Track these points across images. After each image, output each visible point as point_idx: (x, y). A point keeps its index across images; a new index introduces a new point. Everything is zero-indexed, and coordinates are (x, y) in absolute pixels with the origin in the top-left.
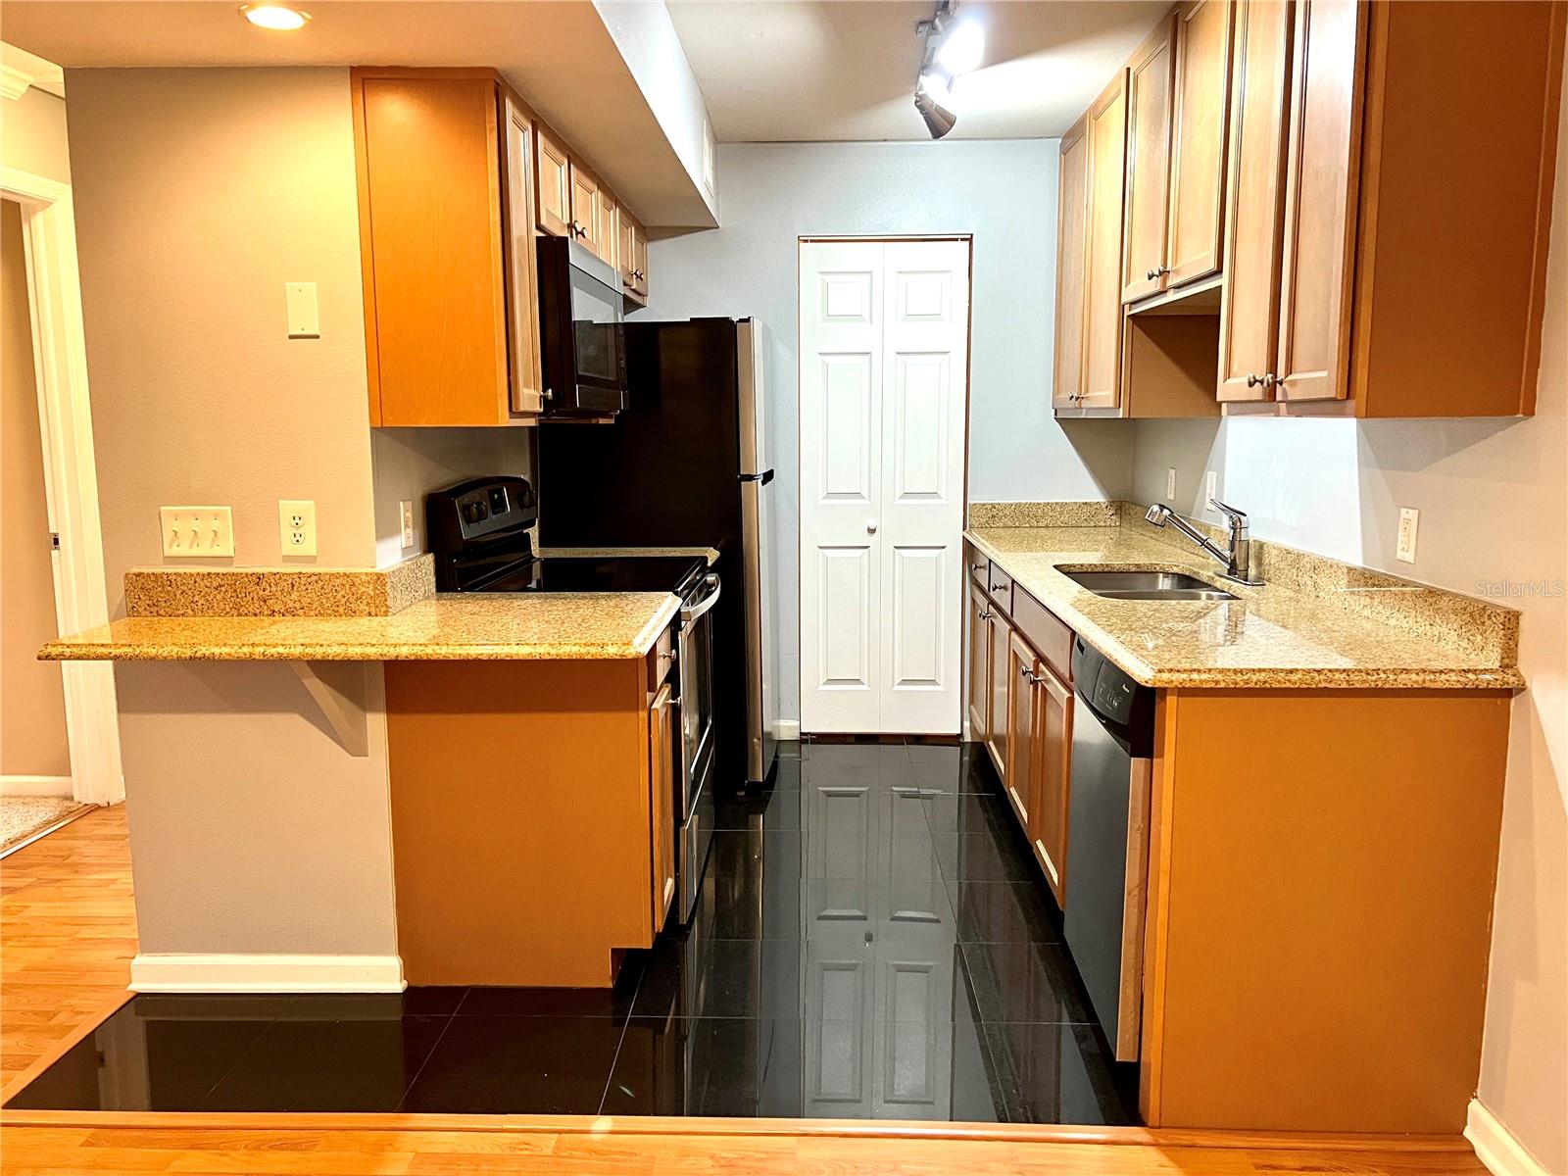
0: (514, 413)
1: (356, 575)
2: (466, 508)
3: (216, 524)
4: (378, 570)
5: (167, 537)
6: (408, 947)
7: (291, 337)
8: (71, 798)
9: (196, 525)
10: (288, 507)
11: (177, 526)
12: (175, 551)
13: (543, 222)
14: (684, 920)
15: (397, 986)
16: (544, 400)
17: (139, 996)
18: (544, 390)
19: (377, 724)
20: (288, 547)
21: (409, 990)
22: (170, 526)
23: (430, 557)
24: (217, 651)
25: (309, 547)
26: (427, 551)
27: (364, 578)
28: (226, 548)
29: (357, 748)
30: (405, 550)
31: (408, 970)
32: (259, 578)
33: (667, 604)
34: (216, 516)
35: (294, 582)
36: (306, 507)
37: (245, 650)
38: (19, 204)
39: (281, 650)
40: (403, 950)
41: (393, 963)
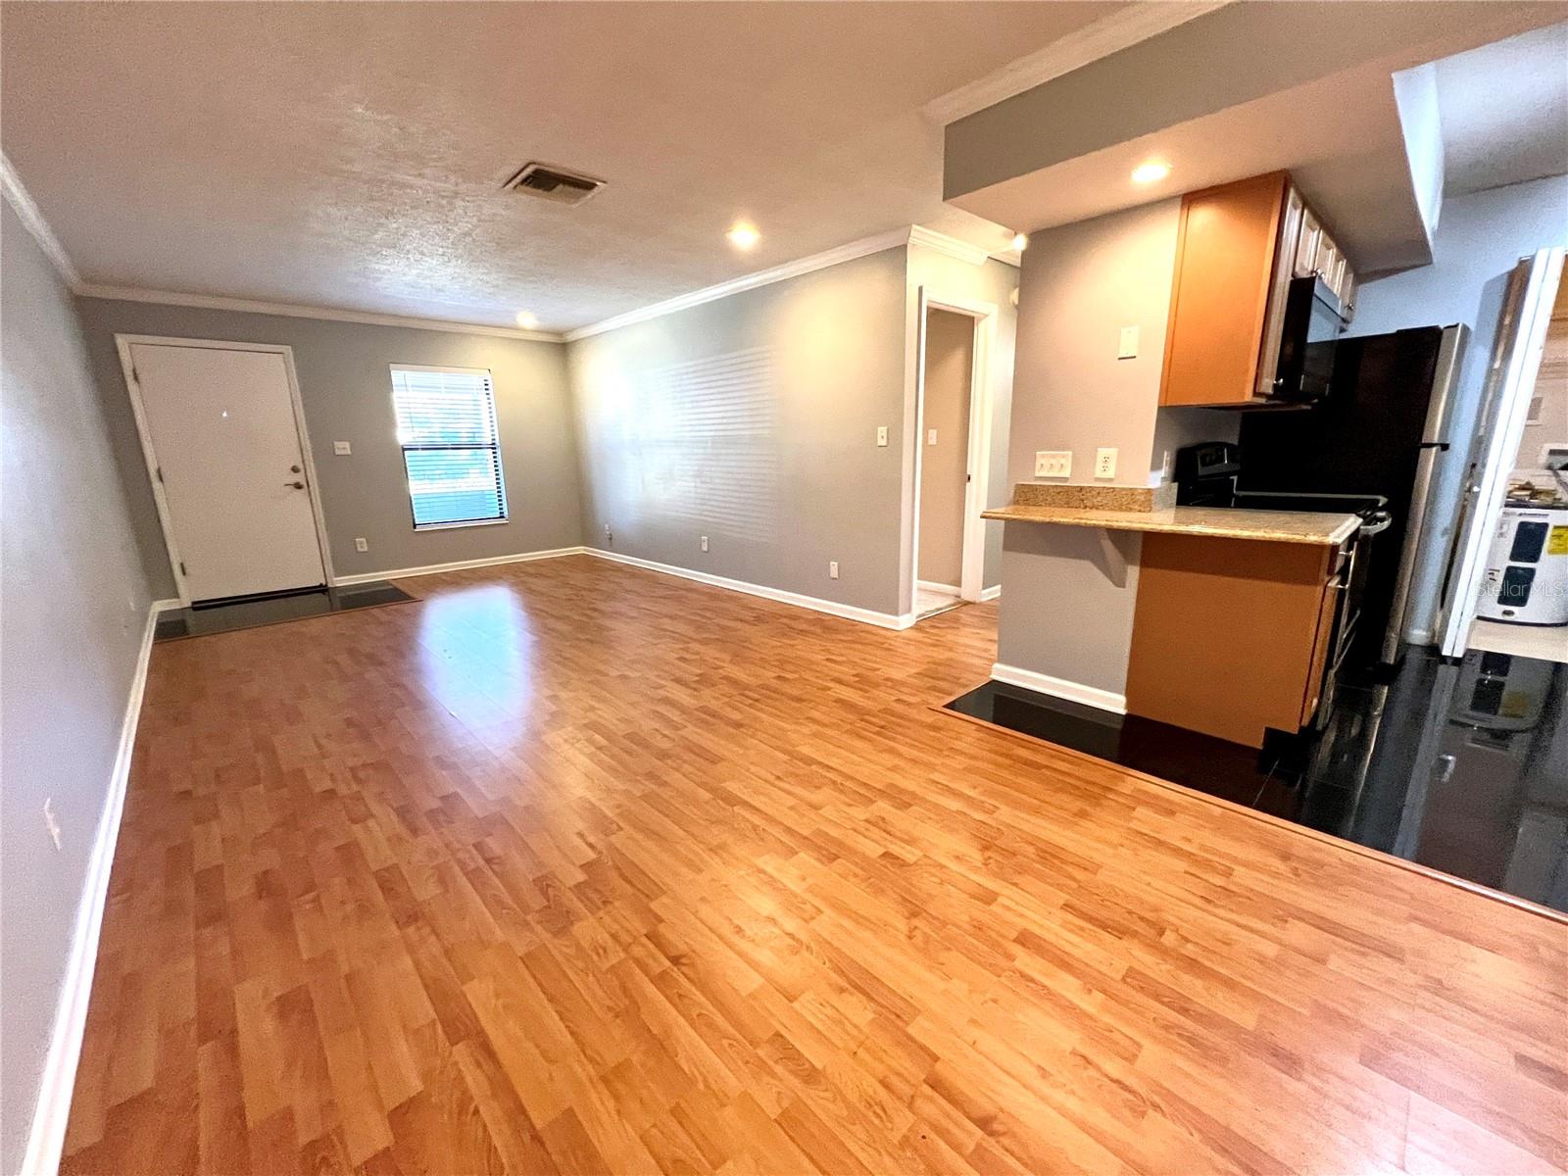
0: (1256, 394)
1: (1136, 489)
2: (1203, 458)
3: (1063, 461)
4: (1150, 486)
5: (1038, 465)
6: (1130, 693)
7: (1120, 359)
8: (959, 597)
9: (1053, 461)
10: (1102, 452)
11: (1043, 461)
12: (1038, 474)
13: (1297, 269)
14: (1319, 727)
15: (1123, 712)
16: (1275, 387)
17: (994, 681)
18: (1277, 380)
19: (1133, 573)
20: (1099, 473)
21: (1127, 715)
22: (1039, 461)
23: (1176, 485)
24: (1062, 520)
25: (1110, 473)
26: (1174, 481)
27: (1140, 491)
28: (1066, 473)
29: (1120, 583)
30: (1164, 479)
31: (1129, 705)
32: (1081, 489)
33: (1351, 523)
34: (1063, 457)
35: (1099, 492)
36: (1112, 452)
37: (1077, 521)
38: (973, 318)
39: (1094, 522)
40: (1128, 694)
41: (1122, 699)
